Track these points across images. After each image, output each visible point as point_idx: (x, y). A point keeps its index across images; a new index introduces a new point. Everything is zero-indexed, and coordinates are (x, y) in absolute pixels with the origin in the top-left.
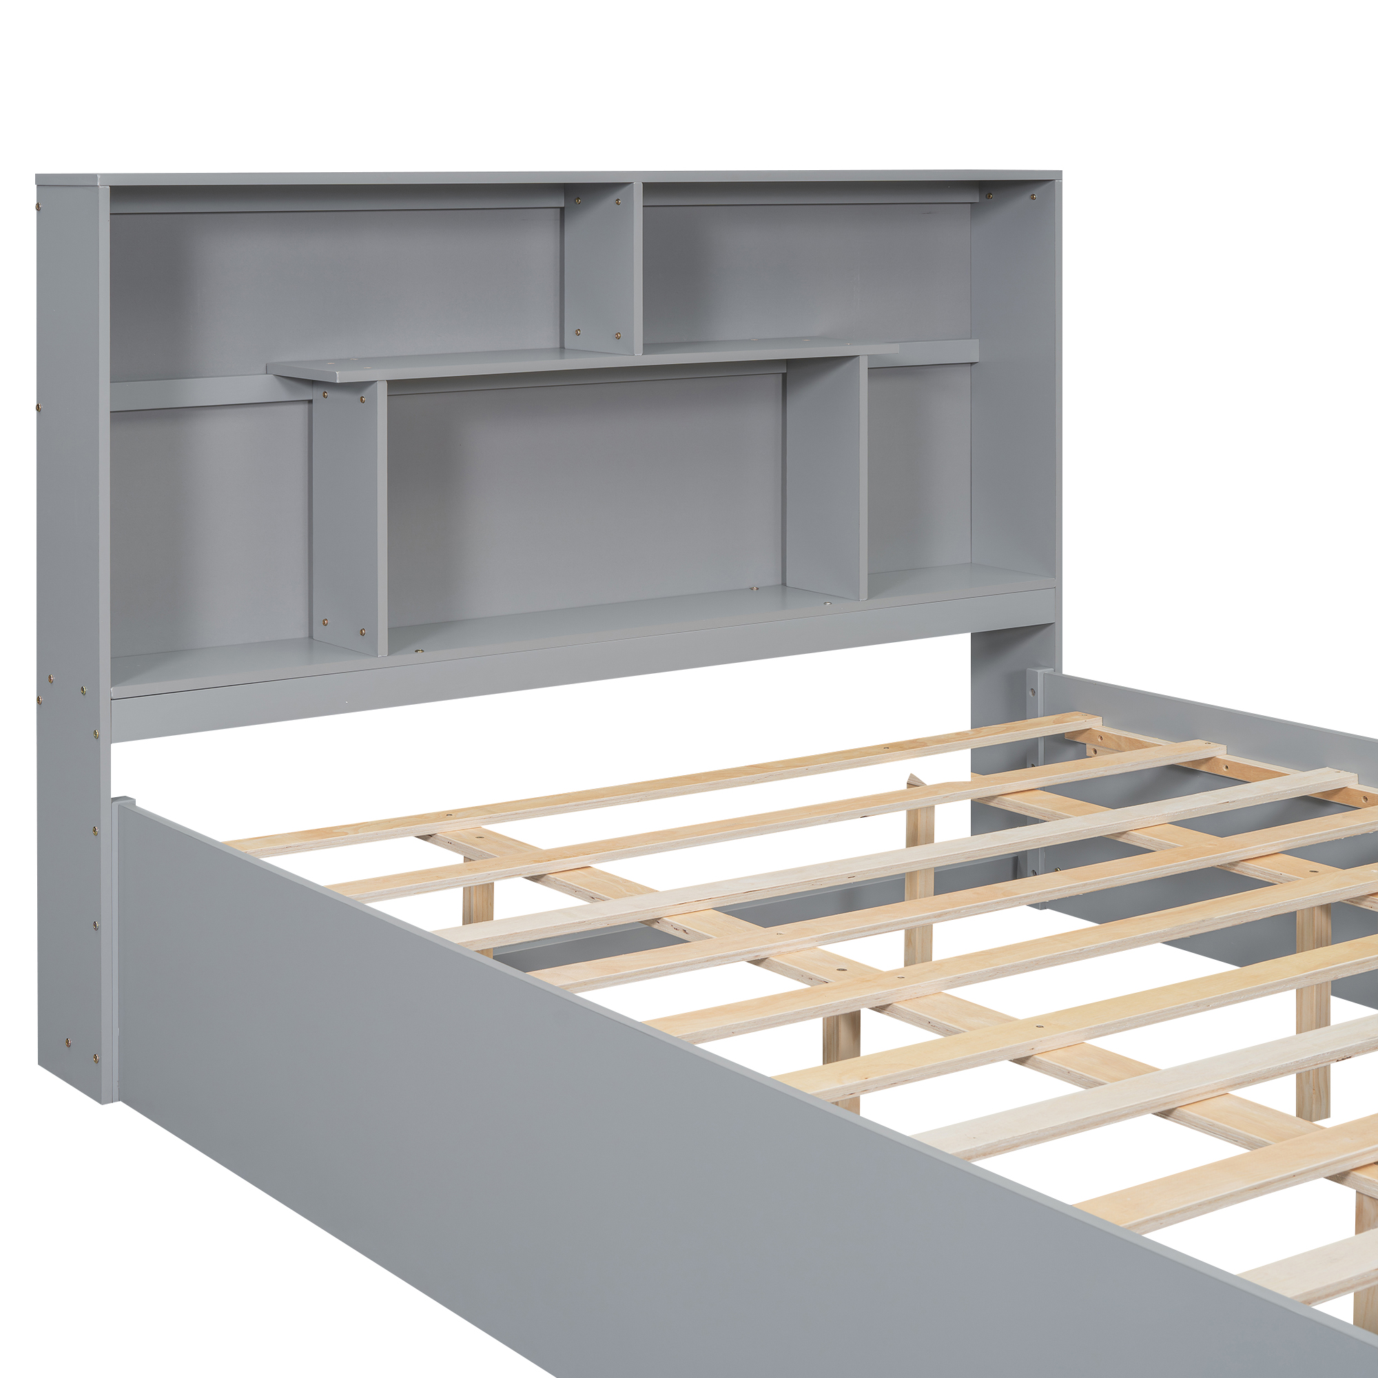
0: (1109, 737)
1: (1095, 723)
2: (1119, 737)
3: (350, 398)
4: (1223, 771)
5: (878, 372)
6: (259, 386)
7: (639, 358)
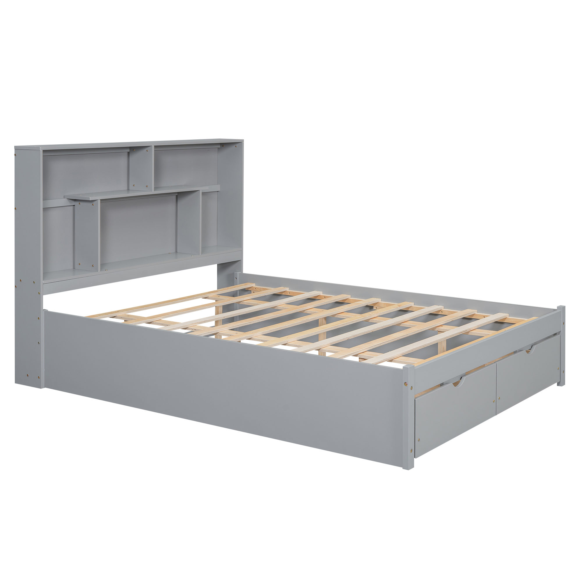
0: (258, 288)
1: (254, 285)
2: (261, 288)
3: (90, 204)
4: (289, 294)
5: (203, 193)
6: (64, 202)
7: (153, 192)
